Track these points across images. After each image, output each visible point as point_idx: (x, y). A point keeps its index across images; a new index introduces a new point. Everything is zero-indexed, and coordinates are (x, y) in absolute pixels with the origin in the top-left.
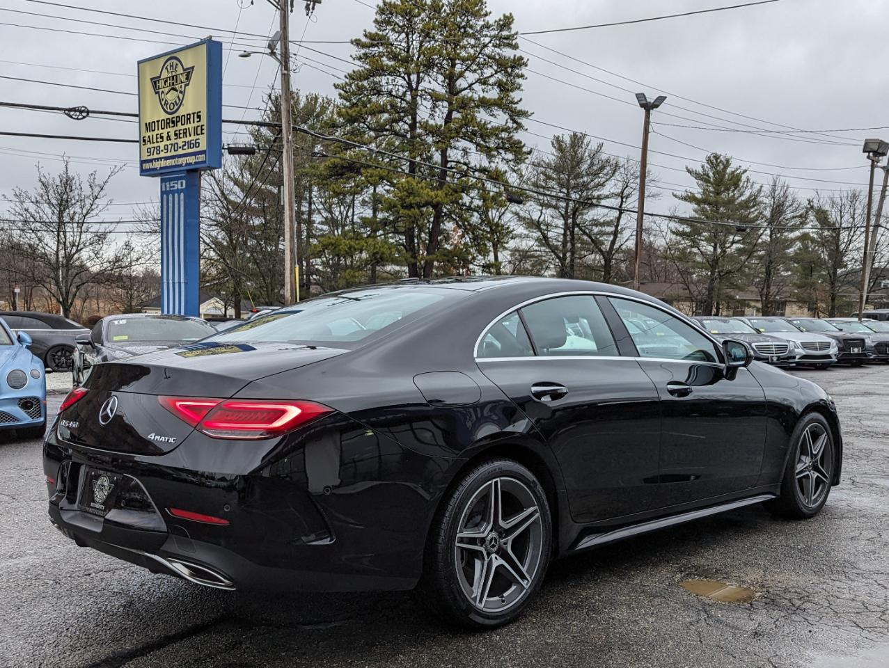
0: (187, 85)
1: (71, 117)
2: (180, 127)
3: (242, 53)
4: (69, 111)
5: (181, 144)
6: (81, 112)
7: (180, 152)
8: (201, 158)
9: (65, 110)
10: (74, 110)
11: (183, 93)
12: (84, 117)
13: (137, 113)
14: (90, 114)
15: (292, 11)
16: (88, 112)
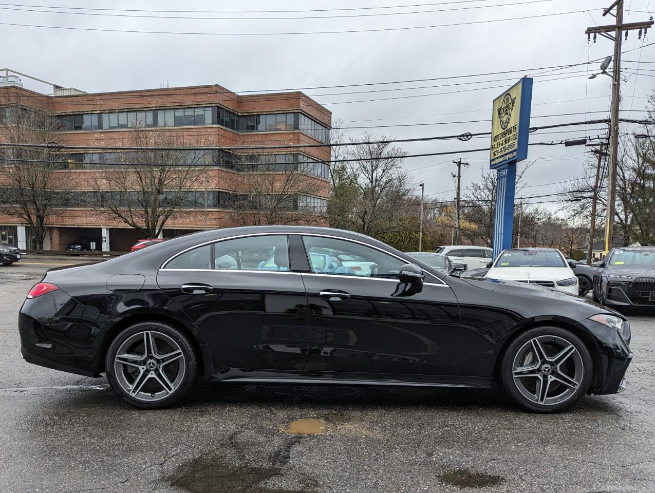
0: (512, 109)
1: (462, 140)
2: (508, 136)
3: (591, 76)
4: (460, 137)
5: (507, 147)
6: (467, 136)
7: (507, 152)
8: (515, 154)
9: (457, 136)
10: (463, 135)
11: (510, 115)
12: (469, 139)
13: (491, 132)
14: (473, 137)
15: (626, 39)
16: (471, 135)
